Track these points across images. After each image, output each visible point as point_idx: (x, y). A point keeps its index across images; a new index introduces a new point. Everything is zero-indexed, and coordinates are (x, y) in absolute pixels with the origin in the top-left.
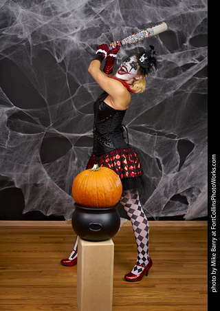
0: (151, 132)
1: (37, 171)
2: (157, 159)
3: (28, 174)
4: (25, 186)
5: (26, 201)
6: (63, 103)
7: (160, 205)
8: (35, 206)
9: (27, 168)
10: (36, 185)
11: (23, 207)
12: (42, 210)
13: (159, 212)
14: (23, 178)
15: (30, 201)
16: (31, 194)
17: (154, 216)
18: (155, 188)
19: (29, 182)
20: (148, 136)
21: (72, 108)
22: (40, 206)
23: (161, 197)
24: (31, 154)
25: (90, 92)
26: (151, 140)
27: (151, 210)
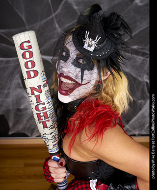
0: (143, 54)
1: (20, 96)
2: (147, 83)
3: (10, 100)
4: (8, 111)
5: (11, 125)
6: (44, 21)
7: (144, 125)
8: (20, 128)
9: (8, 94)
10: (19, 110)
11: (8, 129)
12: (28, 132)
13: (142, 130)
14: (5, 105)
15: (15, 125)
16: (15, 118)
17: (137, 133)
18: (141, 109)
19: (11, 107)
20: (140, 59)
21: (55, 29)
22: (25, 128)
23: (145, 117)
24: (11, 80)
25: (75, 8)
26: (143, 63)
27: (135, 129)
